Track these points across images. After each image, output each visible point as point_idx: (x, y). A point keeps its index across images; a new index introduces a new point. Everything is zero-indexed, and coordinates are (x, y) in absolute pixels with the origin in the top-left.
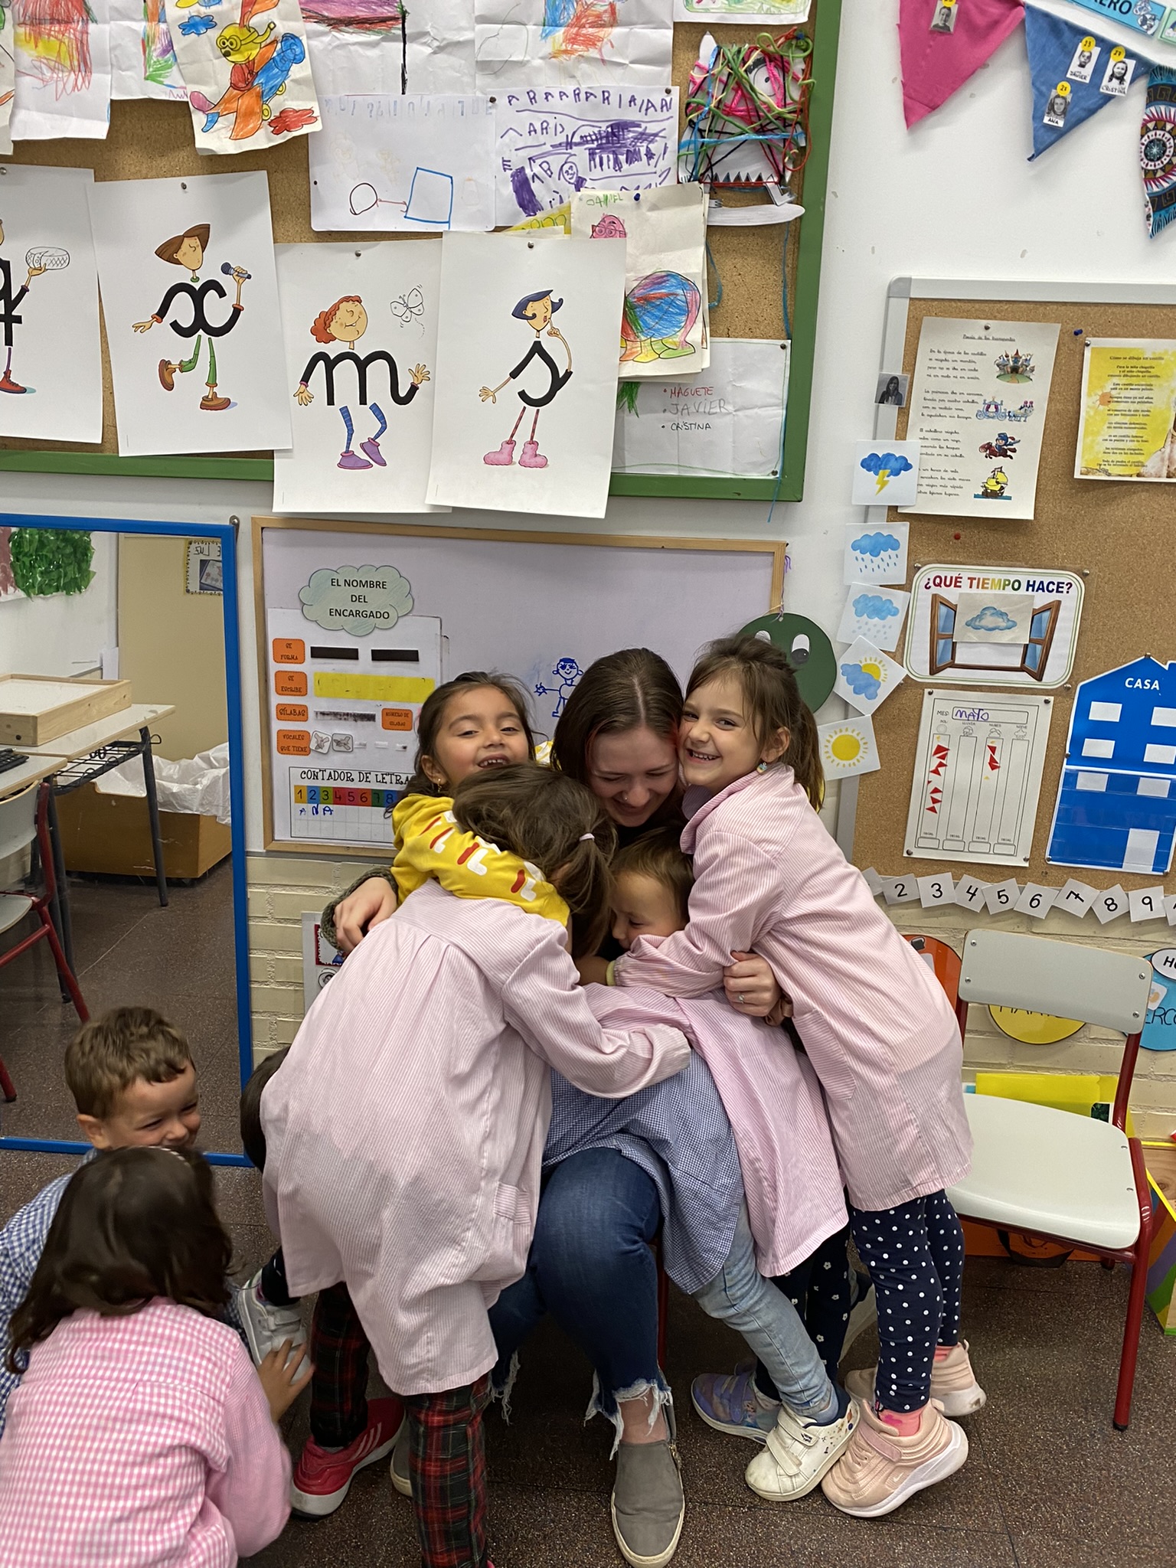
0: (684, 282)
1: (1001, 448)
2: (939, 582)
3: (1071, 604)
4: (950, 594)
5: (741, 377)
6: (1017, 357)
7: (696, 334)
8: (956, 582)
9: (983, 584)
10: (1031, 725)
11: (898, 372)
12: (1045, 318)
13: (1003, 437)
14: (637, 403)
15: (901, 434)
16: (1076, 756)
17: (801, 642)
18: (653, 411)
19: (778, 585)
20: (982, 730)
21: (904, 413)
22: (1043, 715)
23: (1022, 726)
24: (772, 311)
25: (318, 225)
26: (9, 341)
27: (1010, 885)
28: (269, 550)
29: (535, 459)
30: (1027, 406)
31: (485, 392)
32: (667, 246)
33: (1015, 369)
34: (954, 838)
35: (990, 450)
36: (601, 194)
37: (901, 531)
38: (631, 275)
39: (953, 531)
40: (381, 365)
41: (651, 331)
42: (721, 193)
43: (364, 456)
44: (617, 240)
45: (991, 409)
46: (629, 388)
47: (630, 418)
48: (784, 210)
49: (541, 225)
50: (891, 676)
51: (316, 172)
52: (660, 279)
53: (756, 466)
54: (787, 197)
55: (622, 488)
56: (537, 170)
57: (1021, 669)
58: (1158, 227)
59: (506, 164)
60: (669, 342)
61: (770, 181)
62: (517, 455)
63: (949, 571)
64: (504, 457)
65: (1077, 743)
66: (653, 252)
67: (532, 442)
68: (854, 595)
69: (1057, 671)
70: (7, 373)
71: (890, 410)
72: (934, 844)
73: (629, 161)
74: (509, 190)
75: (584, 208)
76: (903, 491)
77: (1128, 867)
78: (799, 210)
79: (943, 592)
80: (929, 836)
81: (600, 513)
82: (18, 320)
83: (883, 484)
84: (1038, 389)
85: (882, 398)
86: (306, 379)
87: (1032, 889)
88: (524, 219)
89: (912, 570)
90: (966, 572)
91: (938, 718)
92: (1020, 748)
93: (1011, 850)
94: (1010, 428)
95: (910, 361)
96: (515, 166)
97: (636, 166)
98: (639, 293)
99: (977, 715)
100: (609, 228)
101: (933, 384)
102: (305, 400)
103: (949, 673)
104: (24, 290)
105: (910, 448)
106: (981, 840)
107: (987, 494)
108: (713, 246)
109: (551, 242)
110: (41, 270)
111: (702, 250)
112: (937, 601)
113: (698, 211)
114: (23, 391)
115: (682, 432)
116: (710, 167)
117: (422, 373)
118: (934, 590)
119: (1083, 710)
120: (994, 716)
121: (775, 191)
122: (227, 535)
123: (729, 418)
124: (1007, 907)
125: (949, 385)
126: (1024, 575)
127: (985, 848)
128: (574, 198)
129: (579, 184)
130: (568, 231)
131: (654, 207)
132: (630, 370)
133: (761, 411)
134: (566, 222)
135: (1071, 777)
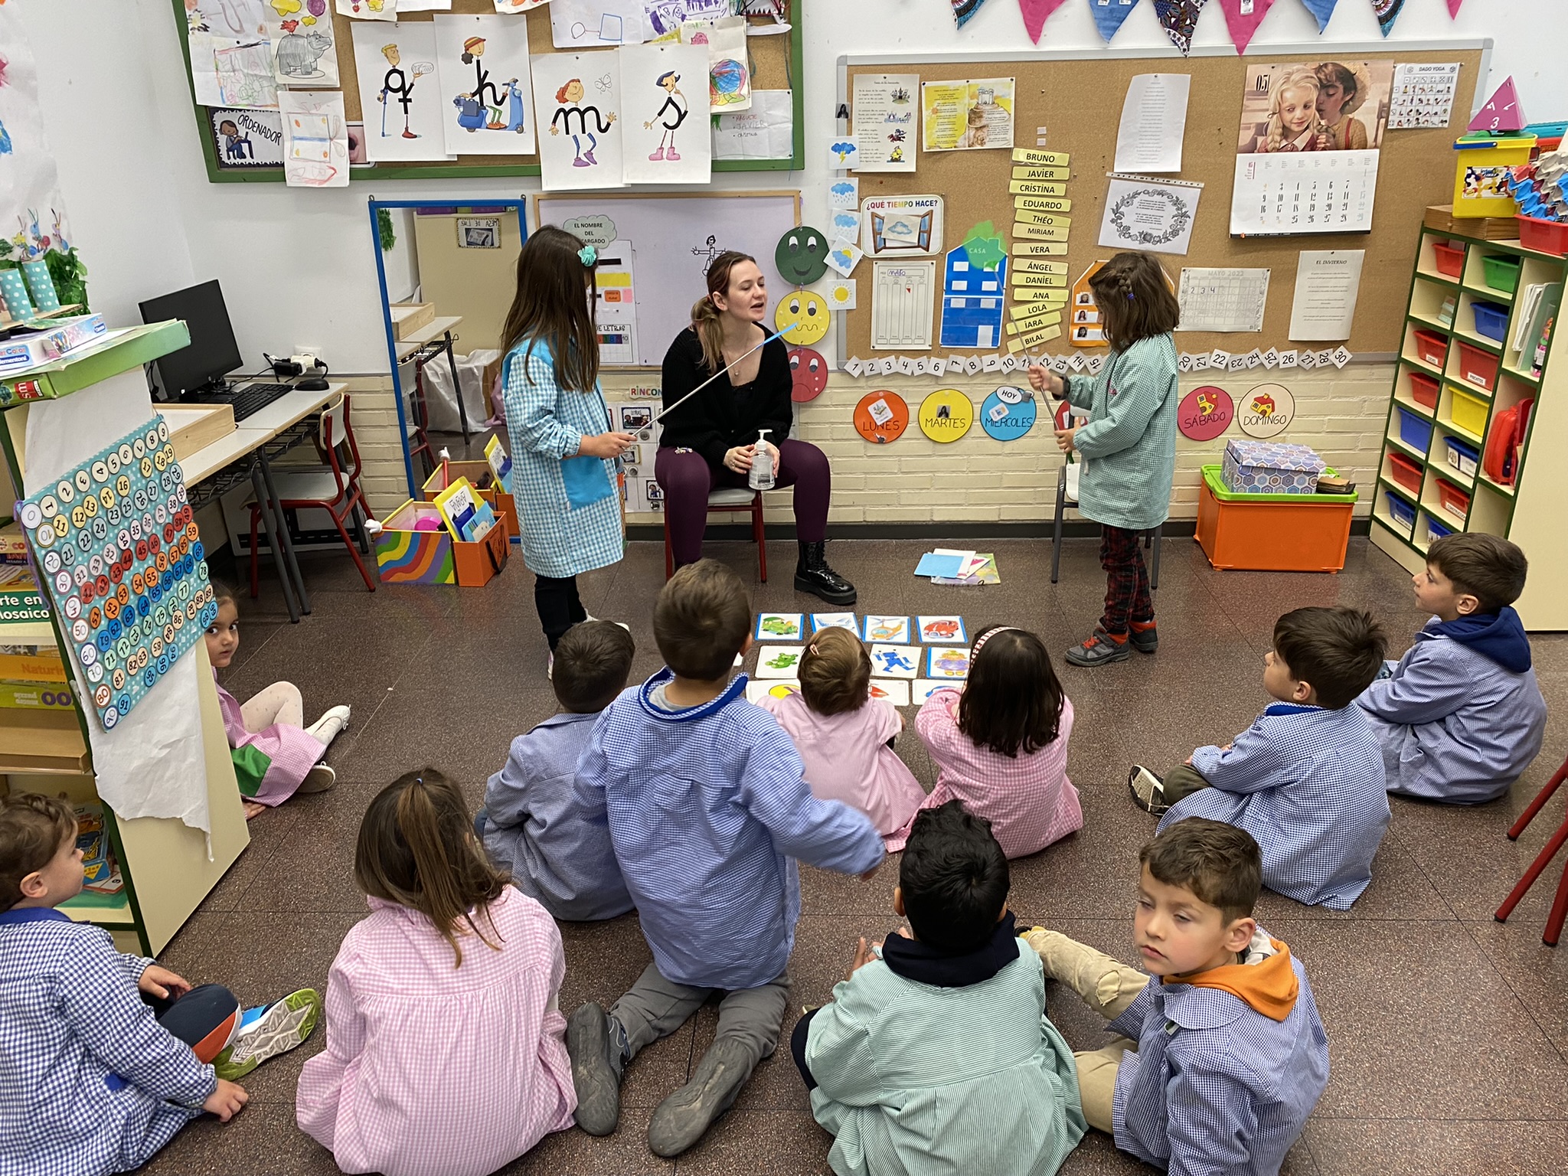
0: (738, 65)
1: (897, 137)
2: (874, 206)
3: (938, 210)
4: (880, 212)
5: (770, 109)
6: (901, 92)
7: (745, 90)
8: (882, 205)
9: (895, 205)
10: (926, 278)
11: (845, 103)
12: (912, 72)
13: (898, 131)
14: (720, 124)
15: (850, 133)
16: (949, 291)
17: (812, 241)
18: (728, 128)
19: (798, 213)
20: (903, 280)
21: (850, 122)
22: (929, 270)
23: (922, 277)
24: (782, 75)
25: (556, 45)
26: (406, 112)
27: (924, 359)
28: (542, 210)
29: (674, 156)
30: (908, 115)
31: (646, 124)
32: (728, 47)
33: (900, 97)
34: (894, 338)
35: (893, 138)
36: (694, 22)
37: (855, 182)
38: (712, 62)
39: (879, 179)
40: (592, 112)
41: (725, 90)
42: (751, 19)
43: (585, 160)
44: (703, 45)
45: (892, 118)
46: (716, 118)
47: (717, 132)
48: (783, 27)
49: (666, 39)
50: (856, 256)
51: (553, 18)
52: (726, 63)
53: (782, 153)
54: (783, 21)
55: (717, 167)
56: (662, 12)
57: (919, 246)
58: (960, 25)
59: (647, 10)
60: (732, 94)
61: (775, 13)
62: (665, 155)
63: (877, 200)
64: (659, 156)
65: (949, 284)
66: (722, 50)
67: (672, 147)
68: (835, 215)
69: (936, 246)
70: (407, 129)
71: (843, 120)
72: (885, 341)
73: (706, 5)
74: (649, 22)
75: (686, 29)
76: (852, 161)
77: (979, 345)
78: (789, 27)
79: (876, 210)
80: (882, 338)
81: (708, 181)
82: (410, 100)
83: (843, 158)
84: (911, 106)
85: (839, 116)
86: (554, 121)
87: (934, 360)
88: (658, 36)
89: (861, 200)
90: (886, 199)
91: (881, 276)
92: (922, 288)
93: (922, 341)
94: (901, 127)
95: (850, 98)
96: (651, 11)
97: (710, 8)
98: (716, 70)
99: (900, 273)
100: (700, 39)
101: (862, 107)
102: (555, 132)
103: (883, 253)
104: (412, 85)
105: (854, 140)
106: (908, 338)
107: (893, 160)
108: (751, 45)
109: (672, 47)
110: (420, 74)
111: (745, 48)
112: (874, 216)
113: (742, 28)
114: (415, 137)
115: (744, 137)
116: (745, 7)
117: (612, 117)
118: (872, 210)
119: (950, 266)
120: (908, 273)
121: (777, 18)
122: (520, 205)
123: (765, 130)
124: (922, 372)
125: (870, 107)
126: (915, 198)
127: (910, 341)
128: (681, 25)
129: (683, 18)
130: (680, 42)
131: (720, 28)
132: (716, 109)
133: (782, 126)
134: (679, 37)
135: (948, 301)
